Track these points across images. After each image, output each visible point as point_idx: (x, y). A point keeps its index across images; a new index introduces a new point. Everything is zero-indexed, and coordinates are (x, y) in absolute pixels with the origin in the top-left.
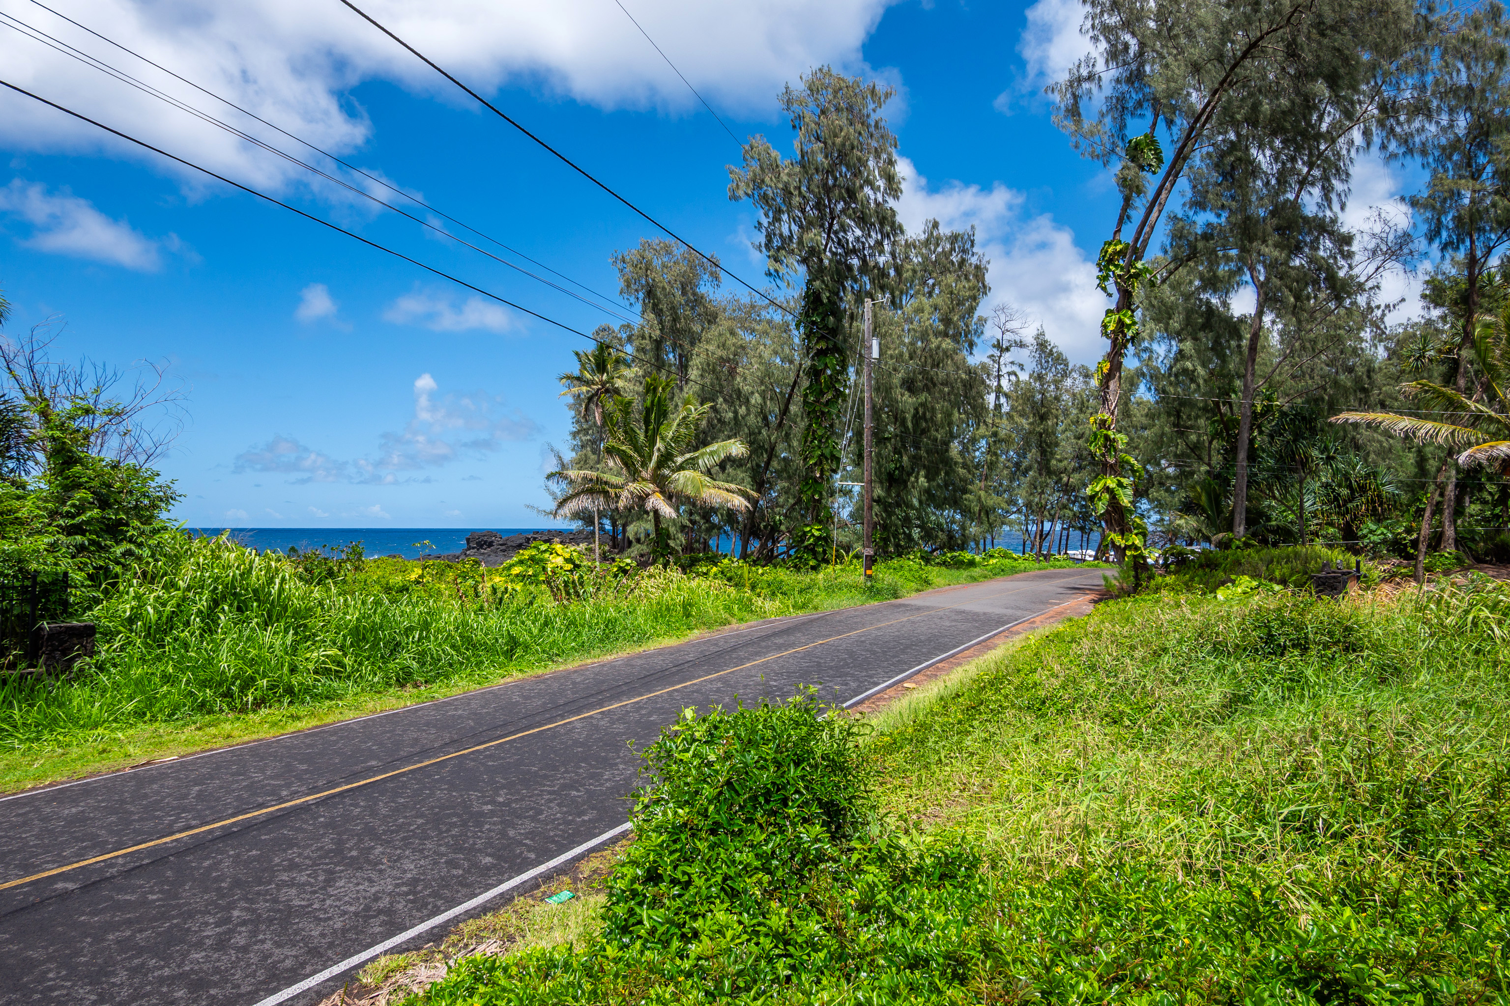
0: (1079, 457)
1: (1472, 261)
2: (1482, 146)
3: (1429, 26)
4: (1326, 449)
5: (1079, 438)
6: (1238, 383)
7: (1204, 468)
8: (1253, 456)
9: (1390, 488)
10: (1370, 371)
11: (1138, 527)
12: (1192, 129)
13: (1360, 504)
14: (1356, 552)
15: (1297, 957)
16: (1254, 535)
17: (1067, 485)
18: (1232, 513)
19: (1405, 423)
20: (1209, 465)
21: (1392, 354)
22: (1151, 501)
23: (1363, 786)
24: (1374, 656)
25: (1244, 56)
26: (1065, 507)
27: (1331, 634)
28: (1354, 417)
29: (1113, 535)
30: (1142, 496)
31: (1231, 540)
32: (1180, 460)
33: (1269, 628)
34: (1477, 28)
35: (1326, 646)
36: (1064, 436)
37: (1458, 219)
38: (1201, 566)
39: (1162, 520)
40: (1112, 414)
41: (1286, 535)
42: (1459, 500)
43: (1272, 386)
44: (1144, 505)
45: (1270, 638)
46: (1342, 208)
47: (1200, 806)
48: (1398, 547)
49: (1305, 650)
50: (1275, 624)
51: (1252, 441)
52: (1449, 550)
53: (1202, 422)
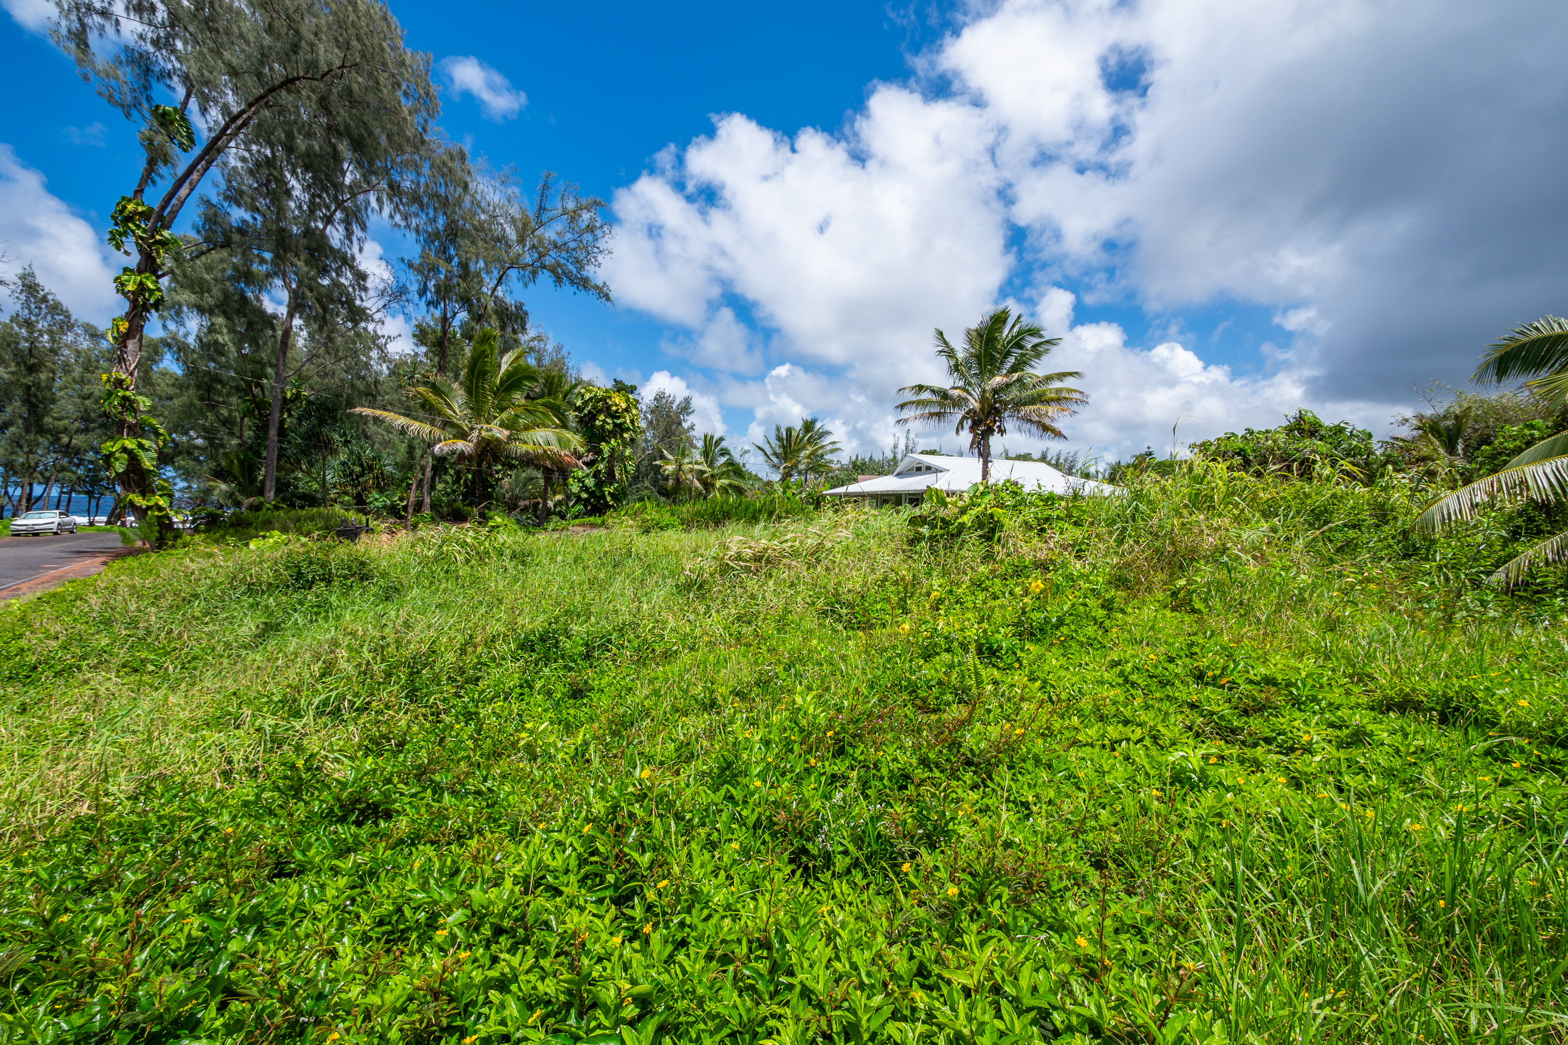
0: (85, 418)
1: (445, 319)
2: (453, 241)
3: (423, 142)
4: (345, 434)
5: (84, 398)
6: (269, 370)
7: (235, 442)
8: (282, 433)
9: (389, 469)
10: (376, 382)
11: (163, 488)
12: (227, 127)
13: (369, 479)
14: (366, 514)
15: (338, 799)
16: (284, 500)
17: (68, 445)
18: (263, 482)
19: (401, 421)
20: (240, 437)
21: (392, 373)
22: (176, 469)
23: (378, 668)
24: (382, 582)
25: (281, 86)
26: (63, 469)
27: (350, 568)
28: (367, 411)
29: (131, 496)
30: (166, 464)
31: (262, 504)
32: (209, 434)
33: (299, 568)
34: (452, 159)
35: (345, 577)
36: (62, 393)
37: (437, 286)
38: (233, 525)
39: (190, 487)
40: (131, 374)
41: (310, 500)
42: (433, 479)
43: (302, 379)
44: (169, 472)
45: (300, 575)
46: (361, 250)
47: (236, 719)
48: (394, 511)
49: (329, 582)
50: (304, 564)
51: (282, 422)
52: (427, 512)
53: (234, 400)
